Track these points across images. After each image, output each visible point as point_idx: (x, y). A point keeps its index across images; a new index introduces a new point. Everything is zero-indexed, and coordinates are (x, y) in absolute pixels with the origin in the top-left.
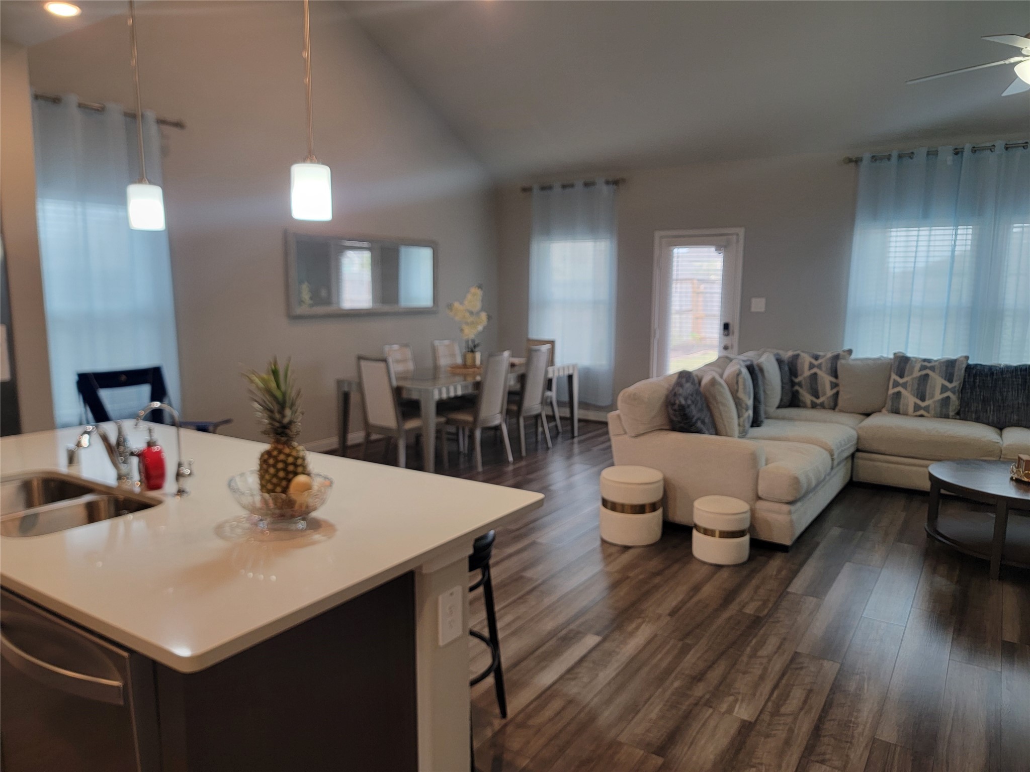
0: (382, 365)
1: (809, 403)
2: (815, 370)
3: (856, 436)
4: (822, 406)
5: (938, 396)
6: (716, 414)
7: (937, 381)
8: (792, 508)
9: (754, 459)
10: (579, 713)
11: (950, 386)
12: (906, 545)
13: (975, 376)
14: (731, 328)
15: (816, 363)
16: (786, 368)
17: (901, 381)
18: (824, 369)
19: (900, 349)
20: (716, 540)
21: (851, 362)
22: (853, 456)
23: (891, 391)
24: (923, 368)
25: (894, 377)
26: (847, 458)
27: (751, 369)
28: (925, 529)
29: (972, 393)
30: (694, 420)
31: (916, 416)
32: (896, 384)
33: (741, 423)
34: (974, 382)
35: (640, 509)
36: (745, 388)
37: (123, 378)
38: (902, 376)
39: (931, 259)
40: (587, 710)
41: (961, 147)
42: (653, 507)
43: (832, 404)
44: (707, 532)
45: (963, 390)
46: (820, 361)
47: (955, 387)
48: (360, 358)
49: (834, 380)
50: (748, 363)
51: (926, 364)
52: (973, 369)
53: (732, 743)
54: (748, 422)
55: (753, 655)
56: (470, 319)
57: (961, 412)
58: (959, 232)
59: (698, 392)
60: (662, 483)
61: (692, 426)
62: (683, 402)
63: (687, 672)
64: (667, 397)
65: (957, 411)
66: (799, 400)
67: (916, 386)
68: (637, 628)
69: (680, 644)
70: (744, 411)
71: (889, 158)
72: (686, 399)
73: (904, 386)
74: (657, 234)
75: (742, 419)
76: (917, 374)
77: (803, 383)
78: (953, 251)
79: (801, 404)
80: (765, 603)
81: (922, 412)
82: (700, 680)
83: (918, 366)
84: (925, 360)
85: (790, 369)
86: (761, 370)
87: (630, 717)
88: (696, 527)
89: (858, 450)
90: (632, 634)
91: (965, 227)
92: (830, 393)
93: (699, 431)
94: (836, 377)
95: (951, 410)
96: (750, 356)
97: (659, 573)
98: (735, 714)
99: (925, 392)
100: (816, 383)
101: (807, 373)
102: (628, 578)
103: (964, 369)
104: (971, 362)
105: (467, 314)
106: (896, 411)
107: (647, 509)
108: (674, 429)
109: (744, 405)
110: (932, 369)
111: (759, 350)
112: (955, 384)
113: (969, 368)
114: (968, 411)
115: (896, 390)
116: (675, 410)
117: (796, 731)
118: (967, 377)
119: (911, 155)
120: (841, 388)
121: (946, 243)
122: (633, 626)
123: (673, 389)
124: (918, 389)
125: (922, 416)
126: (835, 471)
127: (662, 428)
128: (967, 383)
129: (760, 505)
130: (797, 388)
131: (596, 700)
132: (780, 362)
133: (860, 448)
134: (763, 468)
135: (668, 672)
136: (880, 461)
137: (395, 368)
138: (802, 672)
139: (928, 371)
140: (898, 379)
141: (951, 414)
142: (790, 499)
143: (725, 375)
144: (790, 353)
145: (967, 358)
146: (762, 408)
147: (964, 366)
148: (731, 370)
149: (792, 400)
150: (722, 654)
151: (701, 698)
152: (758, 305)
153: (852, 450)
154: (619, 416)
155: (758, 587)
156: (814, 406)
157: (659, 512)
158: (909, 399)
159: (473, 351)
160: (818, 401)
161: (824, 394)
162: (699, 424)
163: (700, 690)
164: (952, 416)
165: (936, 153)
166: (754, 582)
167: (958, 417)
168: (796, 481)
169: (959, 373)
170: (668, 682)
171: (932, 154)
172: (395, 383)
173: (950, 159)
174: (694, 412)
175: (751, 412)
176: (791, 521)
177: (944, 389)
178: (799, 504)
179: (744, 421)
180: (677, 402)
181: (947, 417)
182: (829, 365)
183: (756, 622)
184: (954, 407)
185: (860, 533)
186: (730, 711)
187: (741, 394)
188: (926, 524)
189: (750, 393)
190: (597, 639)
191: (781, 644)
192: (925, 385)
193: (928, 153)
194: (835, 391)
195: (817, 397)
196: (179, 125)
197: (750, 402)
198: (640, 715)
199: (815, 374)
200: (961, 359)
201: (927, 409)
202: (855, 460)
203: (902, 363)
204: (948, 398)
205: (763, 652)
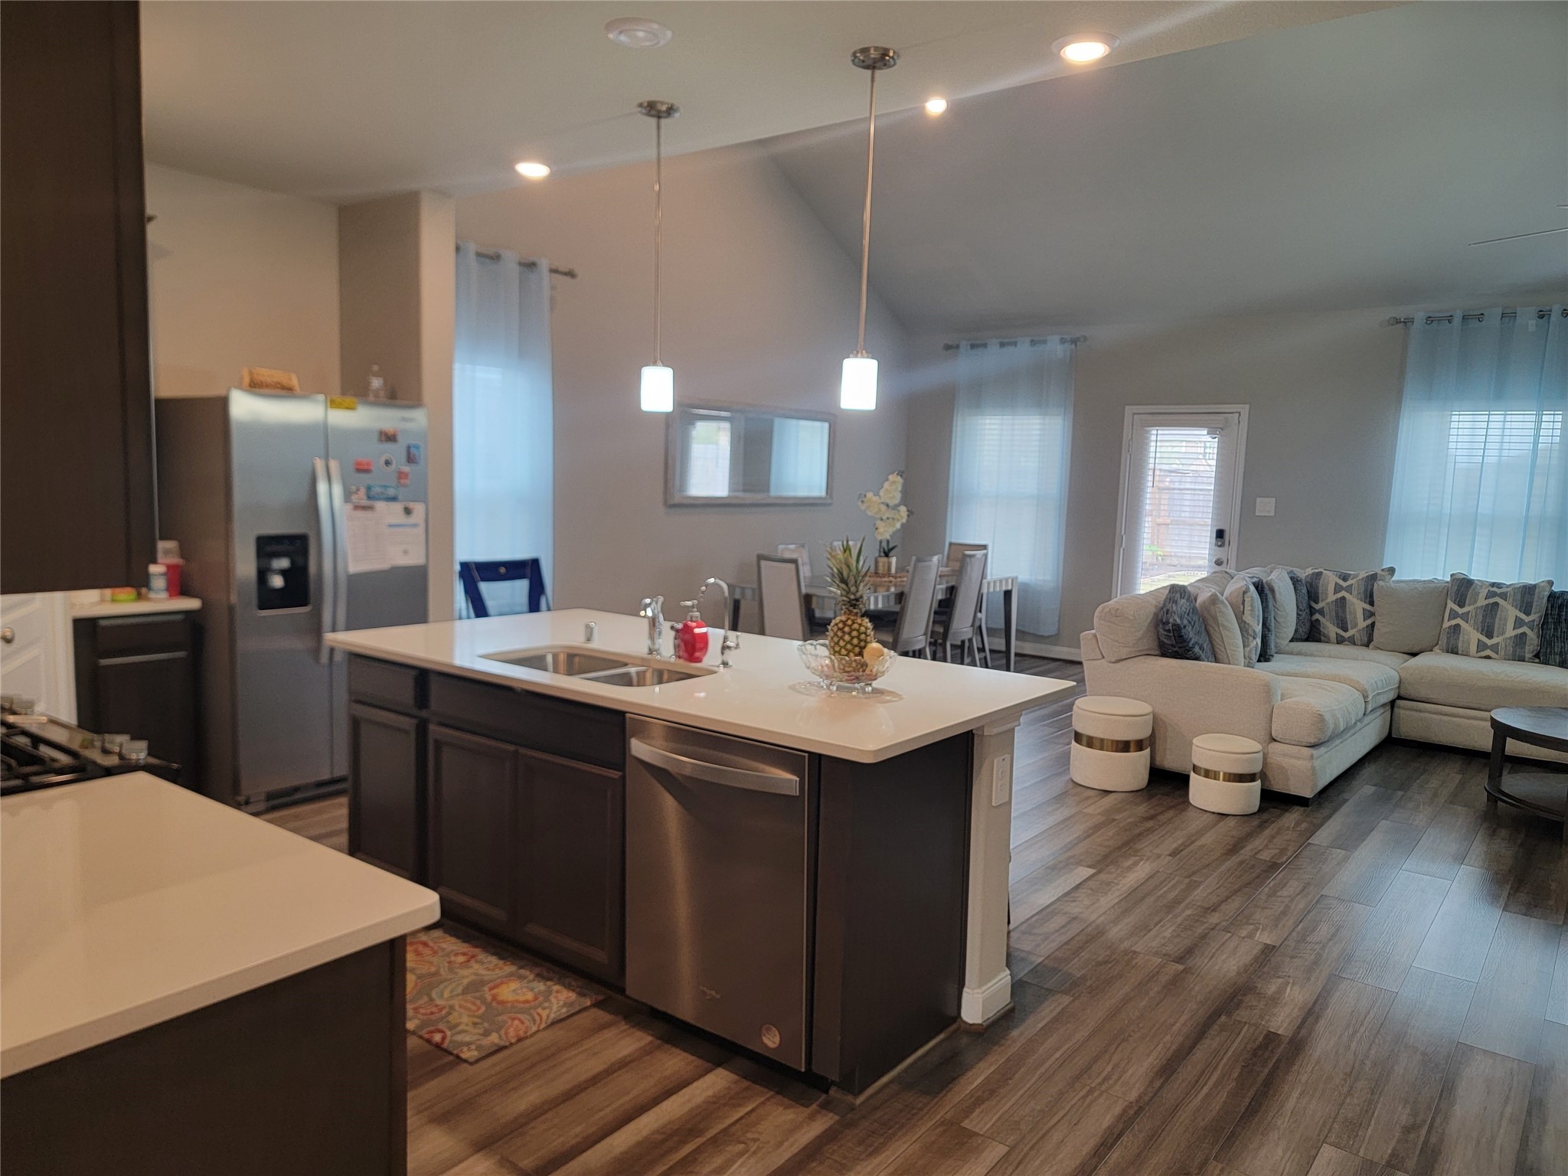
0: (792, 566)
1: (1333, 636)
2: (1343, 593)
3: (1397, 678)
4: (1352, 641)
5: (1510, 632)
6: (1217, 641)
7: (1510, 612)
8: (1315, 752)
9: (1268, 691)
10: (1087, 927)
11: (1527, 619)
12: (1459, 808)
13: (1561, 607)
14: (1227, 536)
15: (1345, 584)
16: (1304, 591)
17: (1460, 611)
18: (1355, 593)
19: (1462, 570)
20: (1221, 784)
21: (1393, 585)
22: (1392, 703)
23: (1447, 624)
24: (1488, 596)
25: (1451, 605)
26: (1384, 705)
27: (1260, 587)
28: (1486, 789)
29: (1556, 629)
30: (1191, 645)
31: (1481, 657)
32: (1454, 615)
33: (1247, 655)
34: (1559, 615)
35: (1124, 746)
36: (1252, 610)
37: (503, 570)
38: (1461, 605)
39: (1505, 453)
40: (1094, 925)
41: (1548, 308)
42: (1140, 745)
43: (1366, 639)
44: (1207, 774)
45: (1544, 624)
46: (1349, 582)
47: (1534, 621)
48: (760, 558)
49: (1368, 607)
50: (1255, 580)
51: (1495, 589)
52: (1558, 598)
53: (1256, 959)
54: (1256, 654)
55: (1273, 894)
56: (890, 514)
57: (1541, 654)
58: (1545, 418)
59: (1194, 610)
60: (1151, 716)
61: (1188, 651)
62: (1178, 621)
63: (1198, 904)
64: (1156, 615)
65: (1535, 652)
66: (1319, 632)
67: (1480, 618)
68: (1136, 864)
69: (1187, 881)
70: (1251, 638)
71: (1450, 320)
72: (1181, 618)
73: (1465, 617)
74: (1129, 410)
75: (1248, 649)
76: (1482, 602)
77: (1326, 610)
78: (1536, 443)
79: (1323, 638)
80: (1283, 851)
81: (1488, 652)
82: (1214, 910)
83: (1484, 592)
84: (1493, 585)
85: (1309, 592)
86: (1272, 591)
87: (1142, 934)
88: (1195, 769)
89: (1399, 697)
90: (1129, 869)
91: (1553, 413)
92: (1362, 624)
93: (1197, 659)
94: (1372, 603)
95: (1527, 651)
96: (1257, 572)
97: (1152, 818)
98: (1256, 939)
99: (1493, 624)
100: (1344, 611)
101: (1332, 597)
102: (1114, 820)
103: (1546, 598)
104: (1556, 589)
105: (884, 508)
106: (1453, 651)
107: (1132, 746)
108: (1164, 654)
109: (1250, 632)
110: (1504, 596)
111: (1265, 567)
112: (1535, 617)
113: (1553, 596)
114: (1551, 654)
115: (1454, 622)
116: (1169, 631)
117: (1325, 956)
118: (1550, 608)
119: (1480, 317)
120: (1378, 618)
121: (1527, 432)
122: (1129, 862)
123: (1164, 605)
124: (1483, 622)
125: (1488, 657)
126: (1367, 720)
127: (1149, 653)
128: (1549, 616)
129: (1274, 746)
130: (1317, 616)
131: (1102, 919)
132: (1295, 581)
133: (1403, 693)
134: (1277, 702)
135: (1176, 902)
136: (1430, 712)
137: (805, 571)
138: (1331, 911)
139: (1497, 599)
140: (1456, 608)
141: (1528, 656)
142: (1313, 740)
143: (1227, 593)
144: (1309, 571)
145: (1551, 583)
146: (1272, 639)
147: (1547, 594)
148: (1233, 587)
149: (1311, 633)
150: (1236, 892)
151: (1217, 924)
152: (1265, 507)
153: (1391, 696)
154: (1095, 636)
155: (1273, 837)
156: (1340, 641)
157: (1147, 752)
158: (1471, 635)
159: (887, 555)
160: (1346, 635)
161: (1356, 625)
162: (1197, 649)
163: (1214, 919)
164: (1529, 658)
165: (1513, 315)
166: (1268, 832)
167: (1537, 660)
168: (1320, 719)
169: (1540, 604)
170: (1177, 911)
171: (1508, 316)
172: (804, 591)
173: (1532, 324)
174: (1190, 633)
175: (1259, 641)
176: (1313, 768)
177: (1519, 622)
178: (1323, 750)
179: (1250, 652)
180: (1171, 620)
181: (1522, 659)
182: (1362, 588)
183: (1273, 866)
184: (1531, 648)
185: (1400, 793)
186: (1251, 936)
187: (1247, 618)
188: (1486, 782)
189: (1258, 616)
190: (1092, 871)
191: (1304, 888)
192: (1493, 617)
193: (1503, 315)
194: (1369, 622)
195: (1346, 630)
196: (571, 274)
197: (1259, 629)
198: (1153, 933)
199: (1343, 598)
200: (1543, 584)
201: (1495, 648)
202: (1396, 710)
203: (1462, 587)
204: (1524, 634)
205: (1285, 892)
